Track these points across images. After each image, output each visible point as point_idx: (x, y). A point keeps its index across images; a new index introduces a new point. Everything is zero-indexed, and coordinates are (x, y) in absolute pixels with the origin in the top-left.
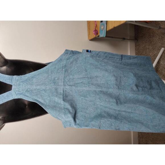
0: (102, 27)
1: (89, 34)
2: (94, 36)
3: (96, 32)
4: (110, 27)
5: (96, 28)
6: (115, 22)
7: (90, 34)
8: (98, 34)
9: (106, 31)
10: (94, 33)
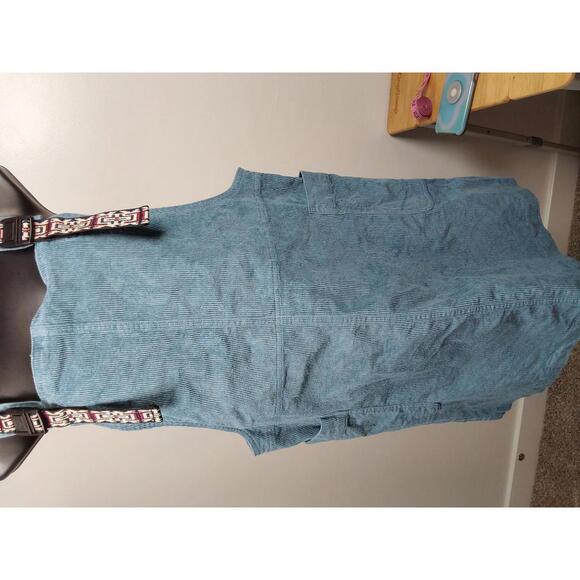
0: (454, 92)
1: (393, 111)
2: (414, 123)
3: (425, 107)
4: (490, 97)
5: (424, 91)
6: (514, 76)
7: (396, 109)
8: (429, 116)
9: (470, 110)
10: (414, 109)
